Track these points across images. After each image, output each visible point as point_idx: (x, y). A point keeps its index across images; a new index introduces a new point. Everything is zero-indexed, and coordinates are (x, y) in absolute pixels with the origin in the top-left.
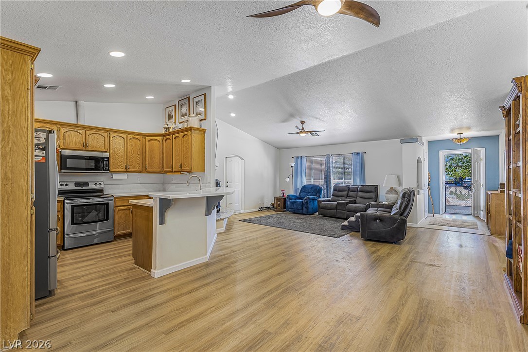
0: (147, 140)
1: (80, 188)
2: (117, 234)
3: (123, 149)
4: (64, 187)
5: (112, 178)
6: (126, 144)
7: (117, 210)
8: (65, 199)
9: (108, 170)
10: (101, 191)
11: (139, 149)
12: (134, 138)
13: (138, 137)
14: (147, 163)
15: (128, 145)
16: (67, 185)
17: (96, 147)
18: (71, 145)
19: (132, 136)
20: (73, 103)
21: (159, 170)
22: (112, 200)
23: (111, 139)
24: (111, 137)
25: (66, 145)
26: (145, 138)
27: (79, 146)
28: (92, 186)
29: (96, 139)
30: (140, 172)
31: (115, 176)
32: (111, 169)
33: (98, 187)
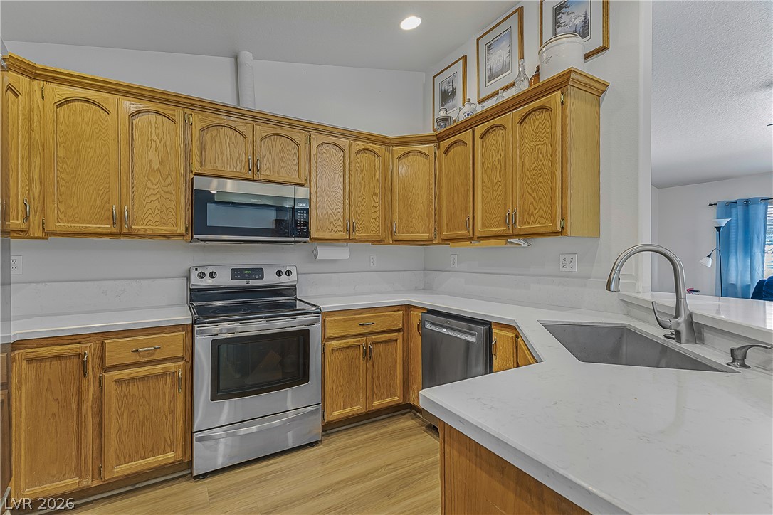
0: (396, 156)
1: (243, 283)
2: (330, 419)
3: (341, 180)
4: (208, 282)
5: (316, 256)
6: (348, 166)
7: (328, 351)
8: (195, 322)
9: (307, 235)
10: (291, 289)
11: (378, 180)
12: (365, 150)
13: (375, 147)
14: (396, 217)
15: (353, 169)
16: (213, 275)
17: (278, 173)
18: (219, 166)
19: (362, 145)
20: (228, 61)
21: (426, 236)
22: (317, 321)
23: (314, 150)
24: (315, 145)
25: (208, 166)
26: (391, 151)
27: (239, 168)
28: (270, 279)
29: (278, 149)
30: (380, 242)
31: (324, 252)
32: (315, 233)
33: (284, 279)
